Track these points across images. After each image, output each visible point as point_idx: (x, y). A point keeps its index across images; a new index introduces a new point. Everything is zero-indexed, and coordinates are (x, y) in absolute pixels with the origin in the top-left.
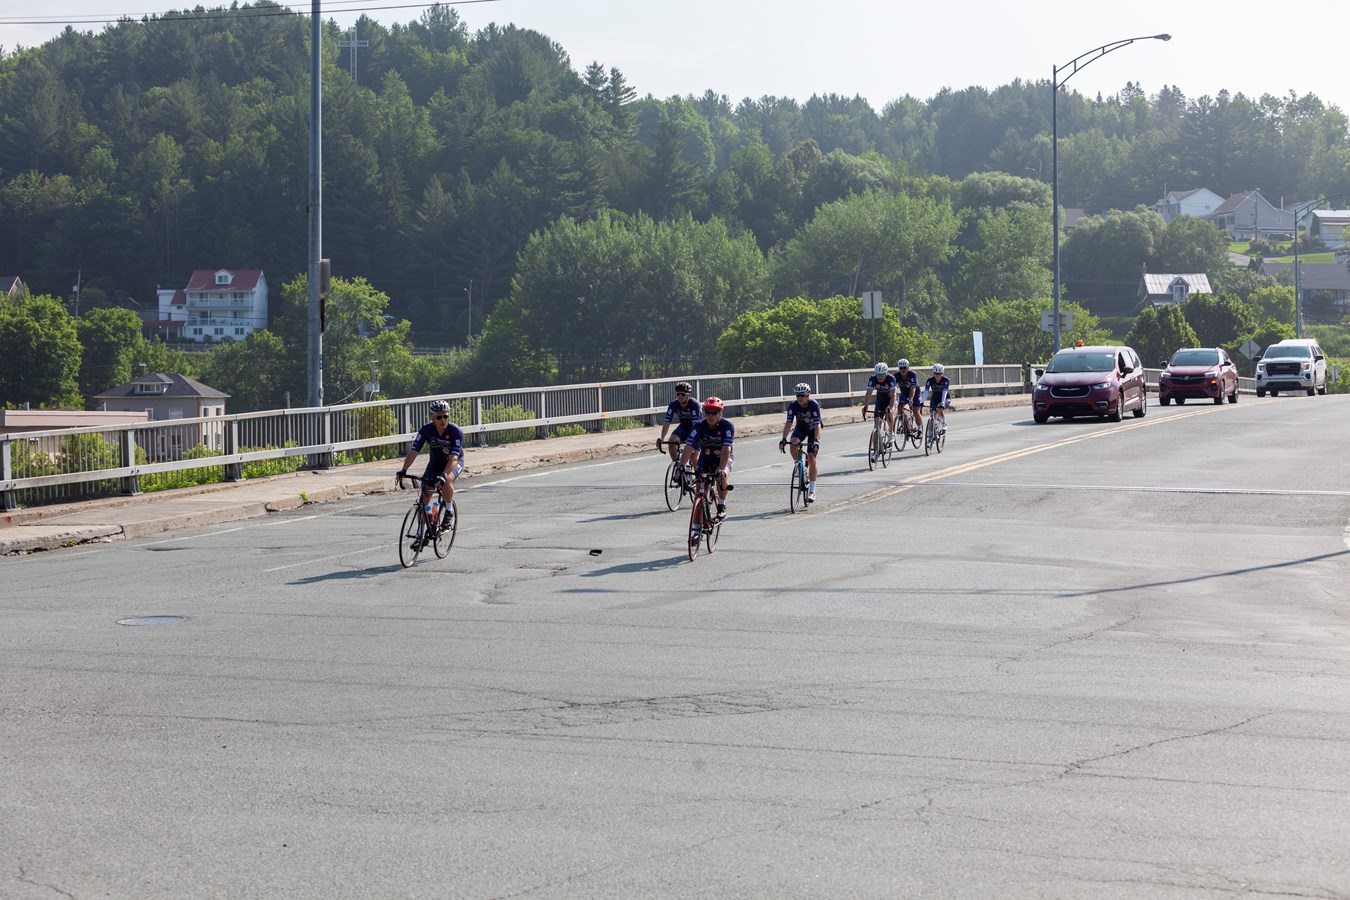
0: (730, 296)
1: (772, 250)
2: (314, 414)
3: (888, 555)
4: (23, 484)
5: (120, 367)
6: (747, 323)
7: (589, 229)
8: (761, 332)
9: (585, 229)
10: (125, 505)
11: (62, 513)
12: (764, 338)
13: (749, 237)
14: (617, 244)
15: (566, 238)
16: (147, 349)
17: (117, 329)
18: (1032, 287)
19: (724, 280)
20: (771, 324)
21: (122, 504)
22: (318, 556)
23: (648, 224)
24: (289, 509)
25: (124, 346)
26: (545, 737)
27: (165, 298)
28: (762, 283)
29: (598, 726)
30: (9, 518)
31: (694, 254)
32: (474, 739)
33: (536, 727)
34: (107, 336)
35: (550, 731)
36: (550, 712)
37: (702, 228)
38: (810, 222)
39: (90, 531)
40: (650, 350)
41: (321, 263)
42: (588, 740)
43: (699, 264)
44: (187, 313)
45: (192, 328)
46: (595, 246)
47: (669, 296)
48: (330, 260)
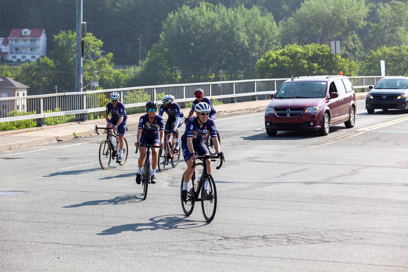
0: (261, 43)
1: (281, 22)
2: (79, 95)
3: (359, 165)
6: (270, 56)
7: (196, 11)
8: (276, 60)
9: (194, 11)
12: (278, 63)
13: (270, 16)
14: (209, 19)
15: (185, 16)
18: (402, 40)
19: (259, 36)
20: (281, 56)
22: (85, 163)
23: (223, 9)
24: (68, 140)
26: (217, 255)
28: (276, 37)
29: (242, 249)
31: (245, 24)
32: (182, 255)
33: (211, 250)
35: (219, 252)
36: (215, 242)
37: (249, 12)
38: (299, 9)
40: (224, 68)
41: (82, 24)
42: (239, 257)
43: (247, 28)
44: (9, 48)
45: (12, 55)
46: (199, 19)
47: (233, 43)
48: (87, 23)
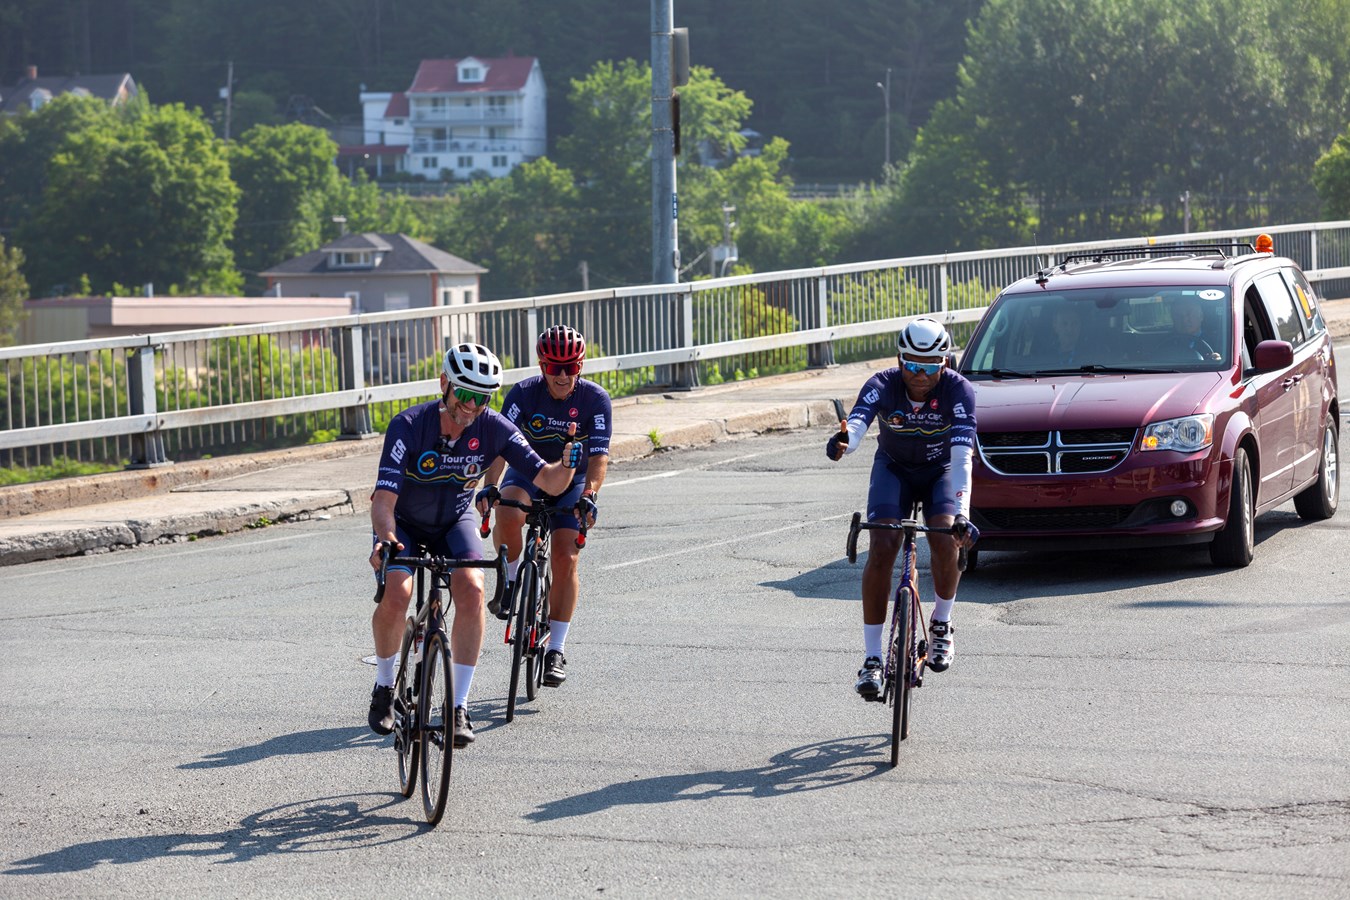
0: (1332, 90)
2: (665, 296)
4: (176, 420)
5: (302, 224)
10: (350, 456)
11: (243, 469)
16: (346, 194)
17: (297, 160)
19: (1322, 61)
21: (344, 453)
22: (693, 543)
24: (629, 459)
25: (308, 188)
26: (1180, 872)
27: (375, 106)
29: (1272, 851)
30: (154, 480)
31: (1269, 18)
32: (1050, 876)
33: (1159, 854)
34: (278, 172)
35: (1186, 861)
36: (1174, 824)
39: (294, 500)
40: (1196, 183)
41: (675, 36)
42: (1263, 878)
43: (1279, 35)
44: (411, 131)
45: (421, 156)
46: (1100, 7)
47: (1227, 91)
48: (690, 31)
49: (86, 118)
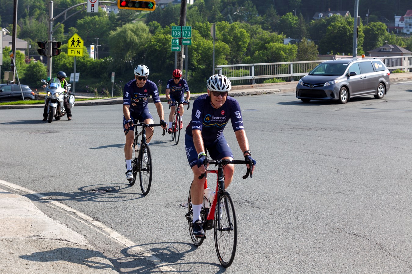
4: (258, 77)
5: (379, 42)
25: (380, 35)
27: (397, 19)
30: (252, 86)
34: (375, 32)
41: (358, 18)
45: (406, 29)
48: (361, 17)
49: (338, 19)
